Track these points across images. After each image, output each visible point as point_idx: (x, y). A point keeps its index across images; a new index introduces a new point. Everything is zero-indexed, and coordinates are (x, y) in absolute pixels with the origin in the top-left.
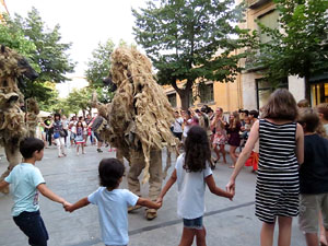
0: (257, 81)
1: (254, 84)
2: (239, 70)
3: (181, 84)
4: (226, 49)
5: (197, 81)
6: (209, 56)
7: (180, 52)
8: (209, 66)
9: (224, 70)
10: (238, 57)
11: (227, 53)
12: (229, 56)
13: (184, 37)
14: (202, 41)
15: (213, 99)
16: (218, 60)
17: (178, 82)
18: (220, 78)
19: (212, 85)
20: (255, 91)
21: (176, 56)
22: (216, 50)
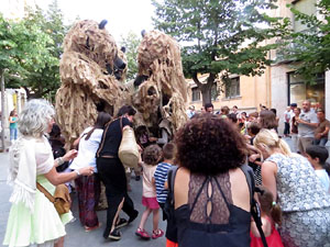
0: (288, 74)
1: (285, 77)
2: (268, 63)
3: (203, 78)
4: (253, 40)
5: (220, 75)
6: (235, 47)
7: (203, 43)
8: (234, 58)
9: (251, 63)
10: (267, 48)
11: (255, 44)
12: (257, 47)
13: (208, 27)
14: (226, 31)
15: (238, 93)
16: (245, 52)
17: (199, 75)
18: (247, 71)
19: (238, 78)
20: (286, 86)
21: (198, 48)
22: (243, 40)
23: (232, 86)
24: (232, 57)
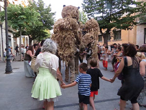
0: (145, 29)
2: (135, 24)
3: (104, 31)
4: (128, 13)
5: (112, 29)
6: (120, 17)
8: (119, 22)
9: (127, 24)
10: (135, 17)
12: (130, 16)
14: (116, 9)
15: (120, 38)
16: (124, 18)
17: (102, 30)
18: (125, 28)
19: (120, 31)
21: (102, 17)
22: (123, 13)
23: (117, 35)
24: (118, 21)
